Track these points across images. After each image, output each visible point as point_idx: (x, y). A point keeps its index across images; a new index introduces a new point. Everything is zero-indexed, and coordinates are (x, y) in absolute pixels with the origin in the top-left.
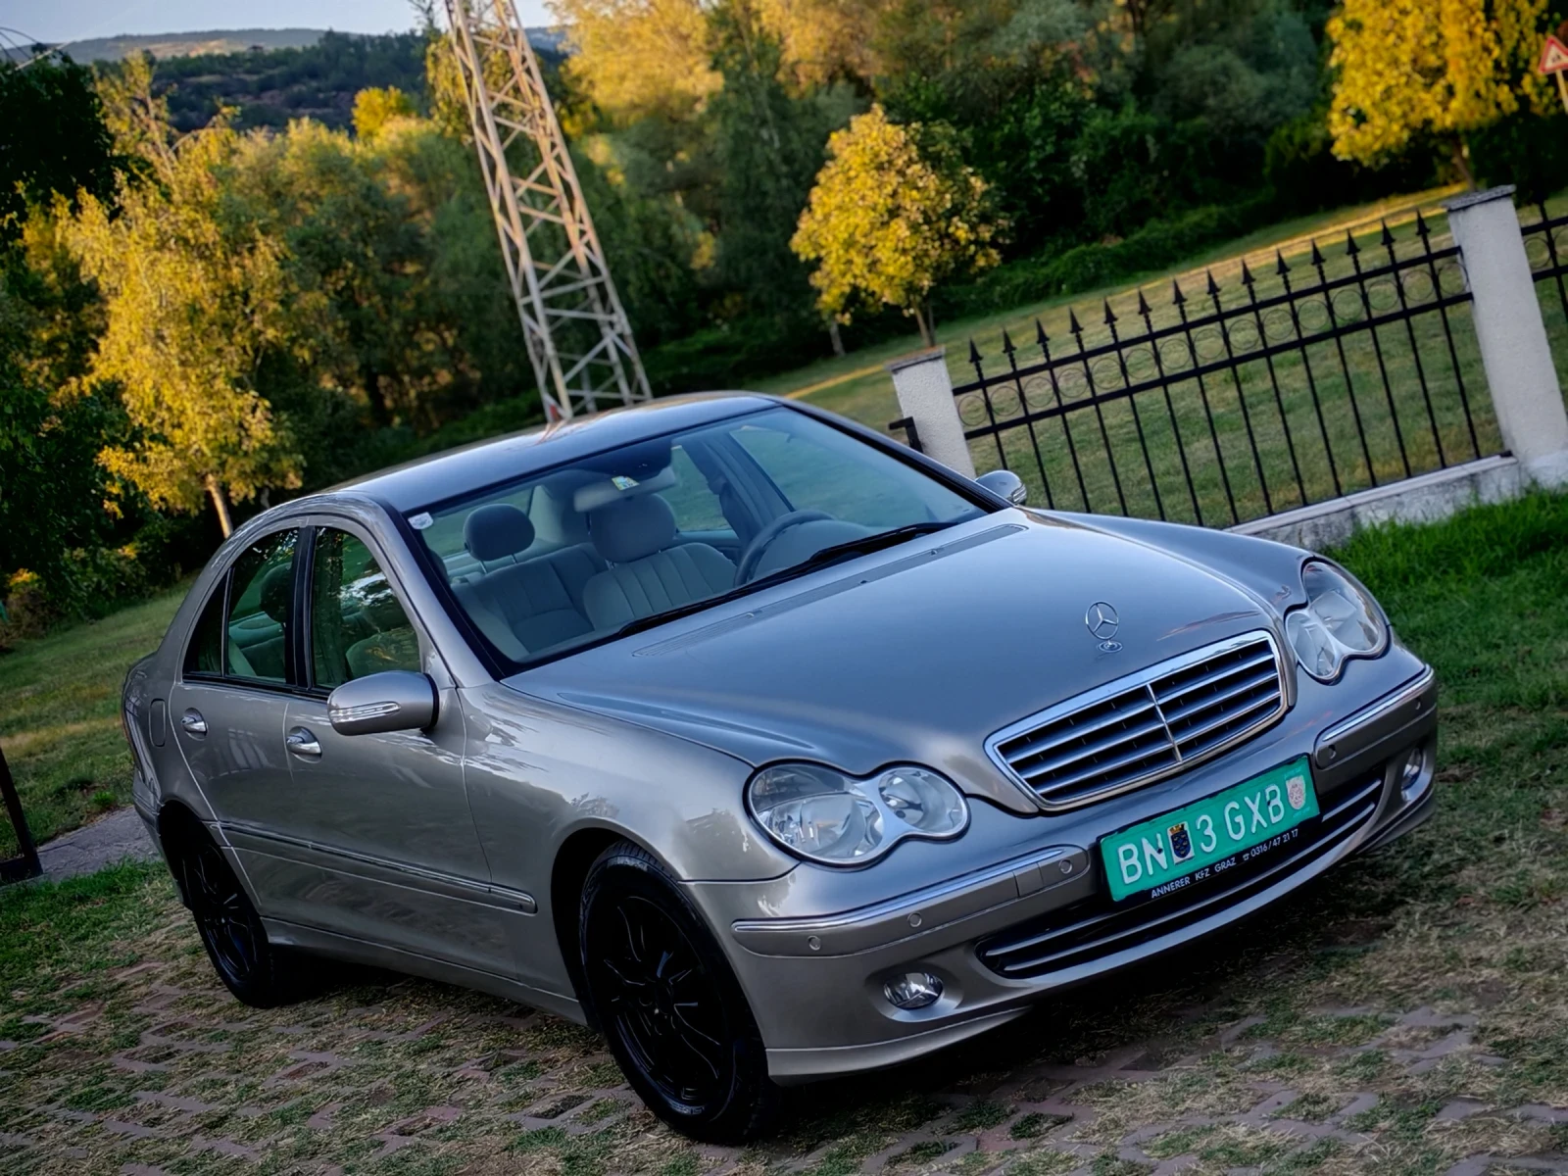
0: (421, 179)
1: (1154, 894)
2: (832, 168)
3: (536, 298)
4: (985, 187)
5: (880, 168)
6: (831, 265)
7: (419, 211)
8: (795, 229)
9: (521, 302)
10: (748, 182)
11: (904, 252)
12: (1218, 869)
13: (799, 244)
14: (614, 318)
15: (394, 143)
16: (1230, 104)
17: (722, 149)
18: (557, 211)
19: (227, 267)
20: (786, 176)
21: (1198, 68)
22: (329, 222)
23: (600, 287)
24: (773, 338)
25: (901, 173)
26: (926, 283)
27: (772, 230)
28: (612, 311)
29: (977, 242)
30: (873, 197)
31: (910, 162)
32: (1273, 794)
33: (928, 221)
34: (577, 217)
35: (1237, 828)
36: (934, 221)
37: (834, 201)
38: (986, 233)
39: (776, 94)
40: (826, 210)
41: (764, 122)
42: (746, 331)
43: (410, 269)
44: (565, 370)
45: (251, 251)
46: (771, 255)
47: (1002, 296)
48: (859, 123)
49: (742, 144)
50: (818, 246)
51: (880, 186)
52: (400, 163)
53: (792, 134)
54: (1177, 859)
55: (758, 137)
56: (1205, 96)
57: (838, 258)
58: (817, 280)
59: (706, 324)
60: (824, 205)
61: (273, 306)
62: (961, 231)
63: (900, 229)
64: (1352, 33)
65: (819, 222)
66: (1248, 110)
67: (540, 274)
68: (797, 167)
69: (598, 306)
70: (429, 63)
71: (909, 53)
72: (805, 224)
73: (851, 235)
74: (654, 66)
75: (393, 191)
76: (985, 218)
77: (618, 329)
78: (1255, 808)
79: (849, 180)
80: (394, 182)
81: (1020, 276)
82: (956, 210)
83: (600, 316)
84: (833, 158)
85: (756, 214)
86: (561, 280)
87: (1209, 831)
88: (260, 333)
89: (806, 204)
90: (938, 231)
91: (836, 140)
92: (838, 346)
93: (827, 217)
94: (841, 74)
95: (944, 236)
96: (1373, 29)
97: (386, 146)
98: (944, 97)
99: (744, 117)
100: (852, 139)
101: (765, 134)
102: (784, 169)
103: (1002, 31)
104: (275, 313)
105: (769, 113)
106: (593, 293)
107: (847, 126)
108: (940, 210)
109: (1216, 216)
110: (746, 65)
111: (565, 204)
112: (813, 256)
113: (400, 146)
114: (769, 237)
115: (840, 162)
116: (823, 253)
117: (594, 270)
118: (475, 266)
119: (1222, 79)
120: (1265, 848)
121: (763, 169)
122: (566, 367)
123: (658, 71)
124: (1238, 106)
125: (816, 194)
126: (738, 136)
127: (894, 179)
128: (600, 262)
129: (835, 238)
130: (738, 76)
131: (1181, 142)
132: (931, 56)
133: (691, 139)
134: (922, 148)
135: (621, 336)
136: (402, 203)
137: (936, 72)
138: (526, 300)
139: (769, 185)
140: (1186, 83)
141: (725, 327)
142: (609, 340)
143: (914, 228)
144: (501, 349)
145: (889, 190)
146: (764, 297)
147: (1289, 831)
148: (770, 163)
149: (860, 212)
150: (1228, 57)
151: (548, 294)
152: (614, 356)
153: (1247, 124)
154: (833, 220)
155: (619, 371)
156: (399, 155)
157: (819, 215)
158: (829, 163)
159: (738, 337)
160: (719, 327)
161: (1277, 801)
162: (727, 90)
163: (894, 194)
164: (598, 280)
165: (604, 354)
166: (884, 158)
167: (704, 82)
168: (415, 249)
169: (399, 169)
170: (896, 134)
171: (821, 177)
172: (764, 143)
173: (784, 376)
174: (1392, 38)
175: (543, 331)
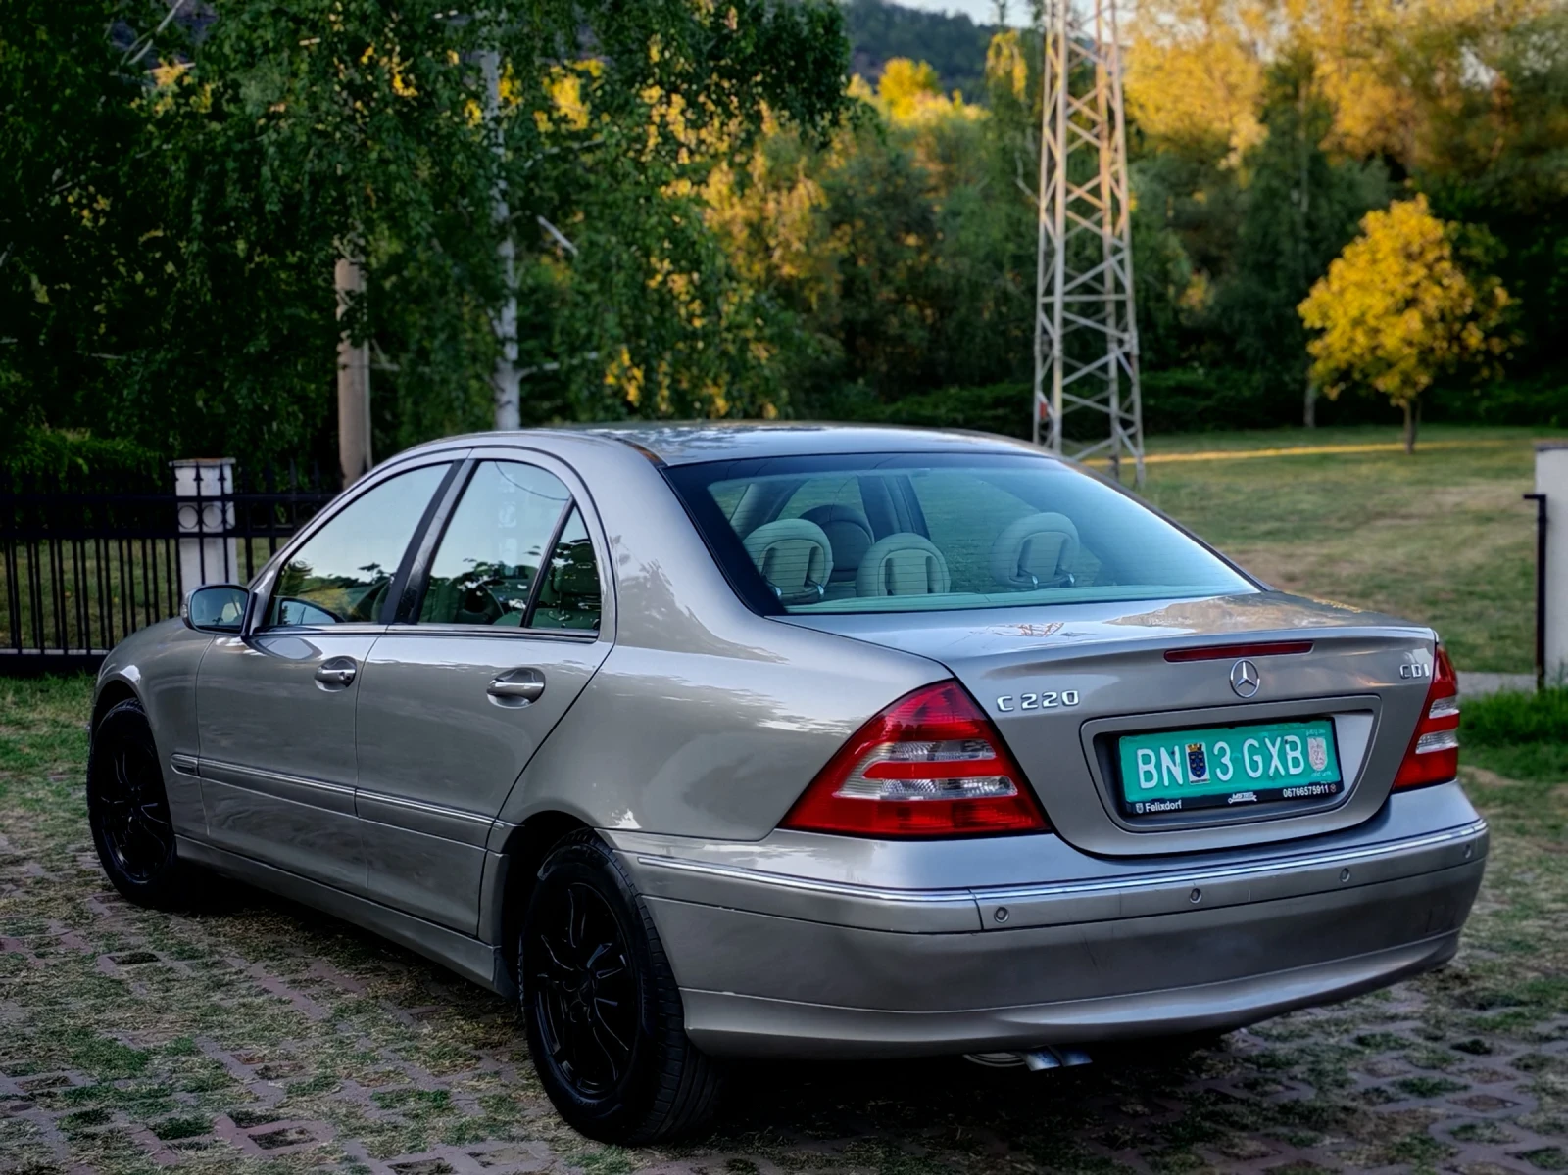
0: (946, 159)
2: (1360, 245)
3: (1058, 299)
4: (1510, 302)
5: (1410, 257)
6: (1334, 339)
7: (935, 189)
8: (1306, 294)
9: (1041, 299)
10: (1265, 235)
11: (1410, 343)
13: (1308, 311)
14: (1126, 336)
15: (929, 120)
17: (1244, 200)
18: (1100, 224)
19: (764, 199)
20: (1306, 241)
22: (851, 178)
23: (1121, 306)
24: (1246, 393)
25: (1429, 267)
26: (1424, 380)
27: (1276, 289)
28: (1125, 330)
29: (1488, 353)
30: (1395, 283)
31: (1440, 259)
33: (1442, 318)
34: (1118, 231)
36: (1449, 322)
37: (1354, 276)
38: (1497, 345)
39: (1317, 159)
40: (1345, 284)
41: (1297, 184)
42: (1221, 380)
43: (912, 240)
44: (1066, 374)
45: (791, 189)
46: (1269, 313)
47: (1488, 411)
48: (1399, 209)
49: (1270, 199)
50: (1325, 316)
51: (1407, 273)
52: (930, 139)
53: (1323, 202)
55: (1287, 198)
57: (1343, 332)
58: (1315, 347)
59: (1182, 364)
60: (1341, 278)
61: (797, 245)
62: (1474, 337)
63: (1413, 321)
65: (1333, 294)
67: (1068, 279)
68: (1318, 235)
69: (1111, 321)
70: (991, 53)
71: (1456, 153)
72: (1319, 292)
73: (1363, 315)
74: (1194, 104)
75: (917, 165)
76: (1501, 331)
77: (1127, 348)
79: (1374, 262)
80: (920, 154)
81: (1511, 396)
82: (1474, 317)
83: (1110, 330)
84: (1363, 234)
85: (1266, 270)
86: (1086, 289)
88: (778, 267)
89: (1326, 273)
90: (1451, 330)
91: (1372, 220)
92: (1309, 417)
93: (1342, 292)
94: (1379, 154)
95: (1455, 338)
97: (921, 121)
98: (1480, 203)
99: (1279, 174)
100: (1388, 222)
101: (1295, 195)
102: (1305, 234)
103: (1555, 152)
104: (798, 253)
105: (1305, 176)
106: (1110, 308)
107: (1386, 209)
108: (1458, 312)
110: (1295, 124)
111: (1108, 219)
112: (1318, 325)
113: (934, 123)
114: (1272, 296)
115: (1370, 241)
116: (1328, 324)
117: (1119, 287)
118: (981, 253)
121: (1284, 228)
122: (1068, 370)
123: (1199, 110)
125: (1337, 267)
126: (1271, 193)
127: (1419, 272)
128: (1128, 281)
129: (1345, 314)
130: (1284, 134)
132: (1476, 161)
133: (1215, 183)
134: (1456, 249)
135: (1127, 356)
136: (922, 177)
137: (1477, 176)
138: (1048, 299)
139: (1286, 245)
141: (1201, 371)
142: (1113, 356)
143: (1428, 322)
144: (985, 338)
145: (1412, 279)
146: (1251, 353)
148: (1292, 224)
149: (1378, 295)
151: (1069, 298)
152: (1113, 371)
154: (1349, 296)
155: (1114, 387)
156: (931, 131)
157: (1335, 286)
158: (1359, 240)
159: (1212, 384)
160: (1194, 370)
162: (1269, 145)
163: (1416, 286)
164: (1120, 297)
165: (1105, 368)
166: (1415, 248)
167: (1247, 132)
168: (922, 224)
169: (928, 145)
170: (1434, 228)
171: (1348, 251)
172: (1292, 204)
173: (1248, 433)
175: (1056, 333)
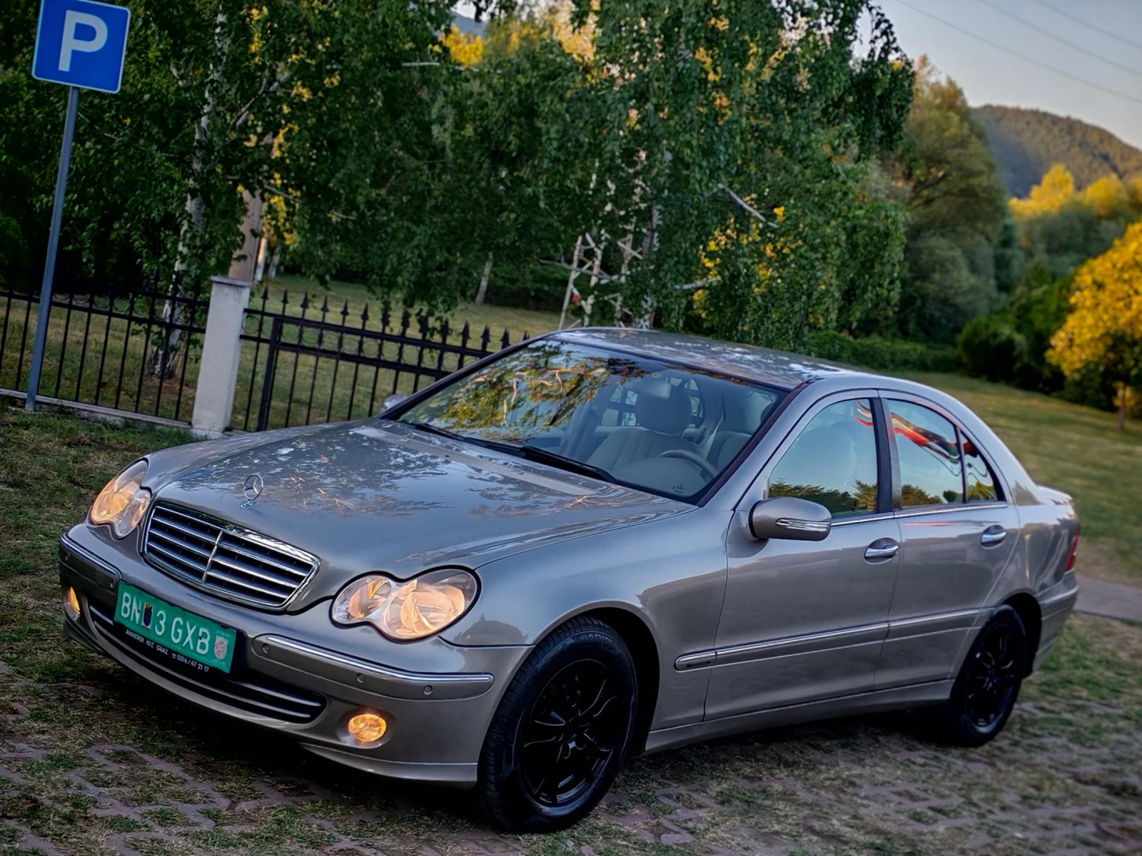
1: (127, 632)
12: (160, 649)
16: (947, 283)
21: (937, 251)
32: (205, 635)
35: (177, 635)
54: (143, 624)
56: (934, 271)
64: (1095, 288)
66: (956, 293)
78: (190, 633)
87: (162, 623)
96: (1112, 292)
109: (918, 352)
119: (950, 266)
120: (185, 661)
124: (951, 287)
131: (915, 294)
140: (924, 257)
147: (204, 665)
150: (957, 253)
153: (951, 301)
161: (206, 641)
174: (1121, 304)
